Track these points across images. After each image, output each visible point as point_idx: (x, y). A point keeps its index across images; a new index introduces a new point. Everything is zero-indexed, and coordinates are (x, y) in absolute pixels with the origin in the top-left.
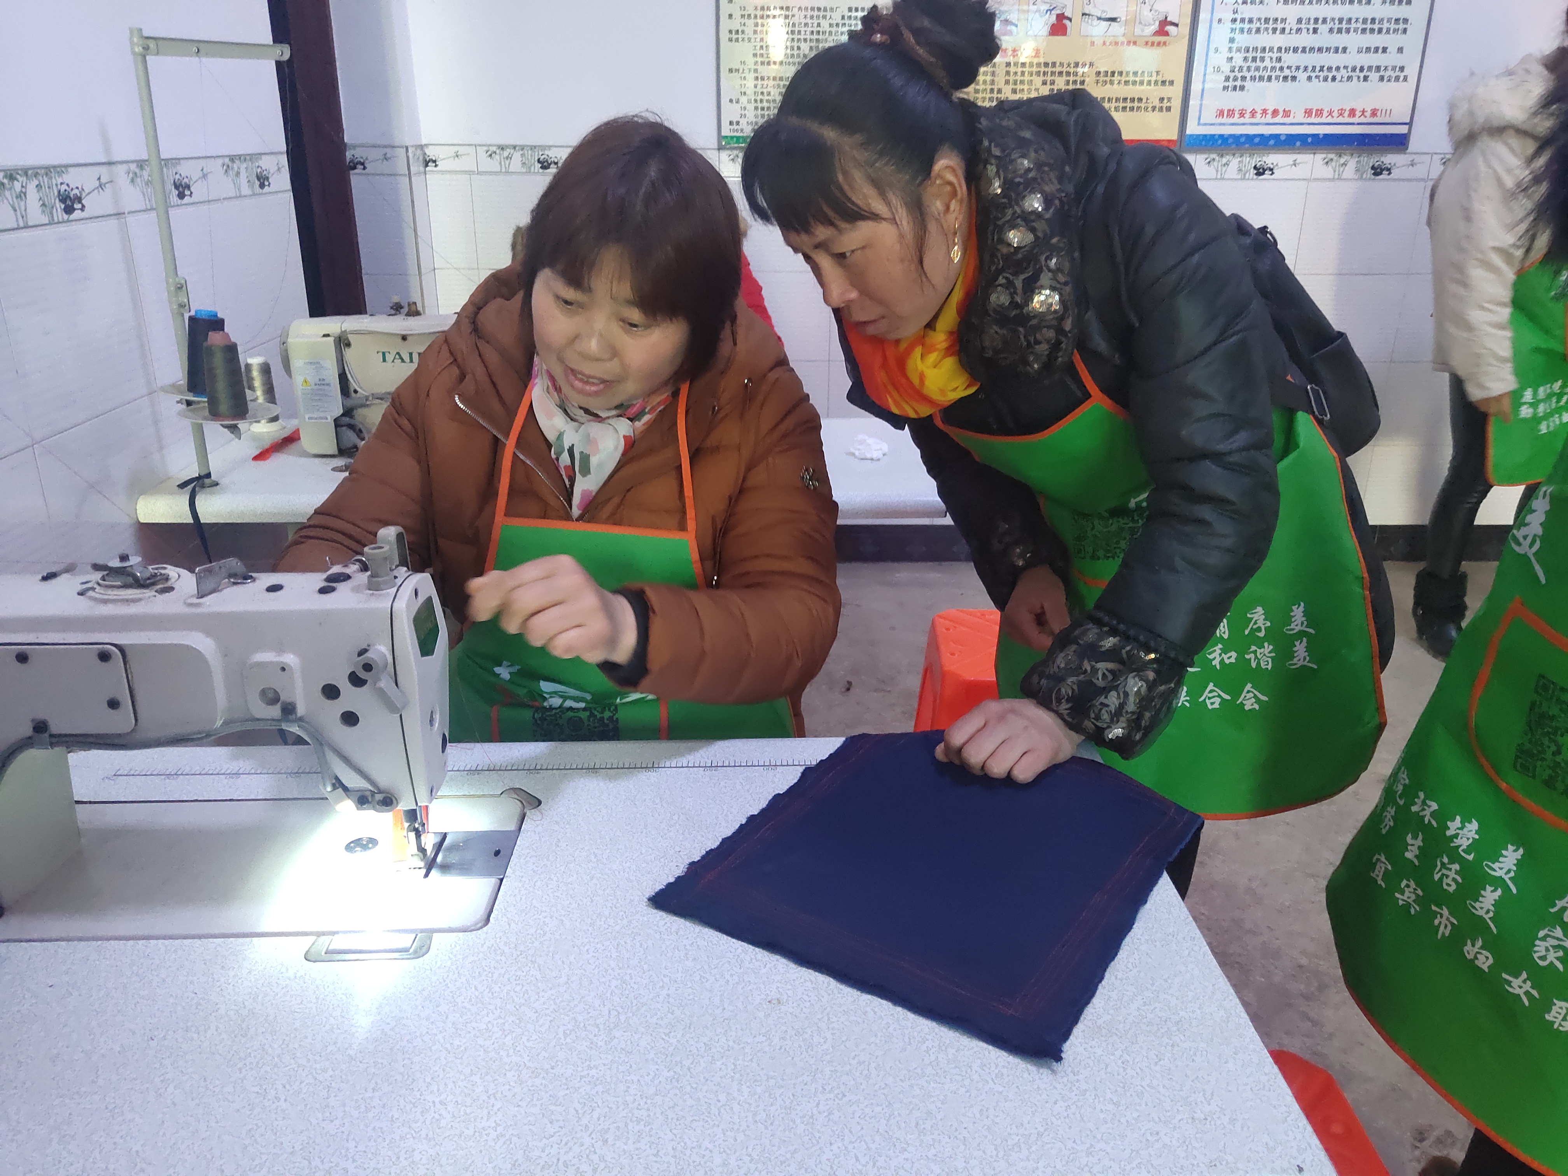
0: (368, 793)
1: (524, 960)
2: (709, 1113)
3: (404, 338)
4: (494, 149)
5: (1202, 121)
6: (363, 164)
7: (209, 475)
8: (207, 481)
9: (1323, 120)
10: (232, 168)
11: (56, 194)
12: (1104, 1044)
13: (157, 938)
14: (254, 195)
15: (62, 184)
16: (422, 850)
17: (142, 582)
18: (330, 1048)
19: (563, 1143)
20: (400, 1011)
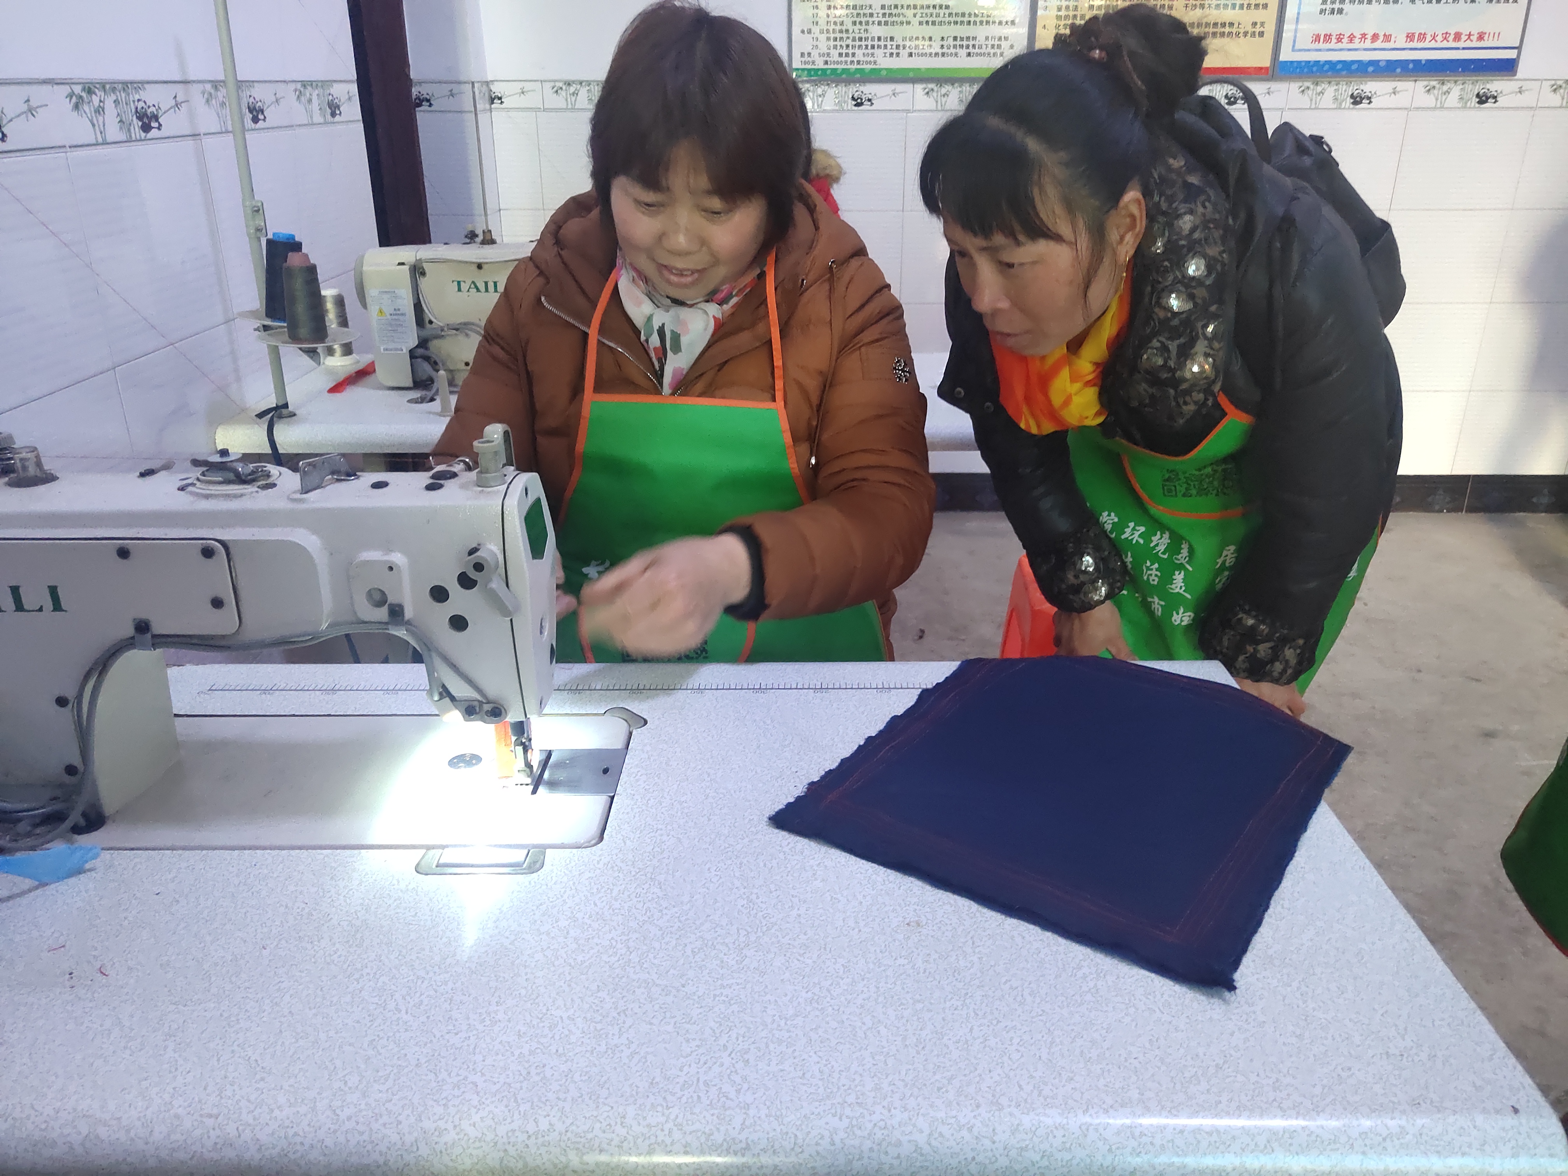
0: (476, 703)
1: (644, 877)
2: (855, 1035)
3: (480, 266)
4: (561, 85)
5: (1297, 47)
6: (428, 101)
7: (286, 406)
8: (284, 411)
9: (1426, 44)
10: (305, 95)
11: (133, 110)
12: (1278, 976)
13: (264, 848)
14: (326, 123)
15: (139, 100)
16: (529, 766)
17: (243, 478)
18: (449, 961)
19: (702, 1062)
20: (519, 925)
